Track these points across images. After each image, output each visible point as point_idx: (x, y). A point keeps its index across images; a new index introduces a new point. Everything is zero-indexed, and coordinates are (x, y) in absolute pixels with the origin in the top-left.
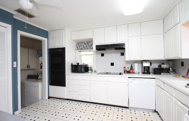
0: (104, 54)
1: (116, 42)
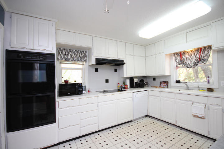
0: (98, 69)
1: (116, 57)
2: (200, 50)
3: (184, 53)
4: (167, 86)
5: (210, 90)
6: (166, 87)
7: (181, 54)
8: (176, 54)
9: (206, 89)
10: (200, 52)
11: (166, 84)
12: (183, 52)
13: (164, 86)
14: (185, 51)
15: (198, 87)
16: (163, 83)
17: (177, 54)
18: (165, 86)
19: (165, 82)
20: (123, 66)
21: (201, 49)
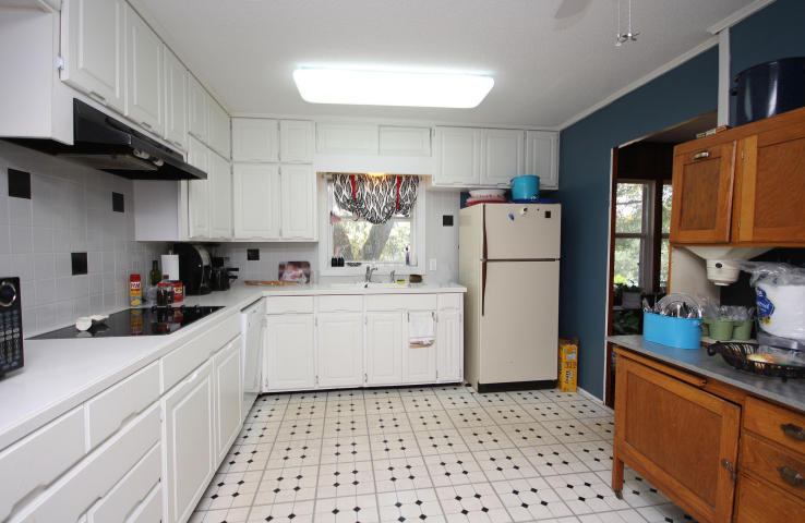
2: (397, 180)
3: (363, 178)
4: (308, 276)
5: (416, 279)
6: (305, 279)
7: (355, 180)
8: (338, 178)
9: (408, 278)
10: (398, 185)
11: (300, 271)
12: (359, 178)
13: (294, 277)
14: (364, 176)
15: (393, 273)
16: (290, 267)
17: (343, 177)
18: (301, 276)
19: (297, 265)
20: (176, 193)
21: (400, 178)
